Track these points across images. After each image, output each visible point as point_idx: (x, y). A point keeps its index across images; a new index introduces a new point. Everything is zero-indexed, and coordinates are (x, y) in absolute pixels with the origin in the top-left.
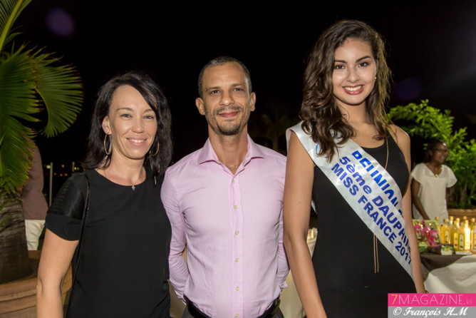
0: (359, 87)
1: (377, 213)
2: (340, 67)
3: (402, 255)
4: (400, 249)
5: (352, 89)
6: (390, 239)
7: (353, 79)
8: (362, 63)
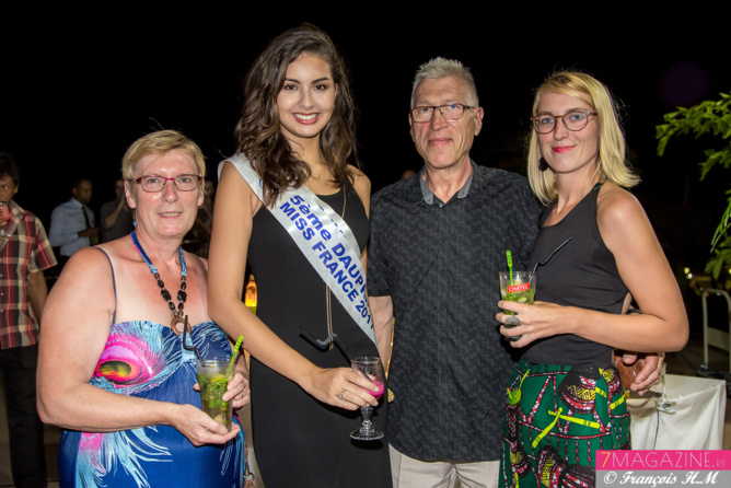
0: (314, 116)
1: (336, 264)
2: (291, 87)
3: (364, 316)
4: (362, 309)
5: (304, 118)
6: (349, 296)
7: (307, 103)
8: (319, 85)
